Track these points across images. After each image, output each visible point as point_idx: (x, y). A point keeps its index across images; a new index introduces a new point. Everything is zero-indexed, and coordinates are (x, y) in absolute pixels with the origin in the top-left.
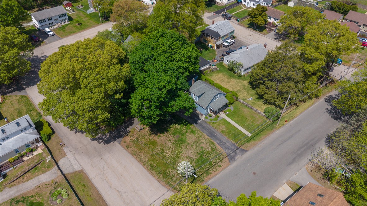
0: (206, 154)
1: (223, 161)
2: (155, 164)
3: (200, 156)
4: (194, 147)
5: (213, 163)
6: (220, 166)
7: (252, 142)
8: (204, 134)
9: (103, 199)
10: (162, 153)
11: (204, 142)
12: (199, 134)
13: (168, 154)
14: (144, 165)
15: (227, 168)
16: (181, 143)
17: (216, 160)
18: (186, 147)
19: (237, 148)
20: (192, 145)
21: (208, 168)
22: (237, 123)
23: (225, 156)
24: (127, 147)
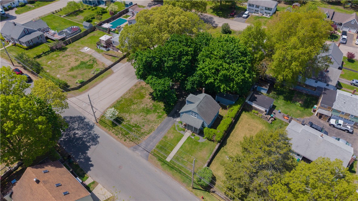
0: (136, 130)
1: (131, 142)
2: (122, 102)
3: (134, 125)
4: (144, 121)
5: (128, 135)
6: (125, 140)
7: (159, 163)
8: (160, 124)
9: (93, 87)
10: (134, 104)
11: (150, 126)
12: (159, 121)
13: (132, 107)
14: (121, 97)
15: (124, 146)
16: (145, 112)
17: (132, 137)
18: (142, 116)
19: (149, 151)
20: (144, 119)
21: (123, 133)
22: (181, 147)
23: (137, 143)
24: (136, 85)
